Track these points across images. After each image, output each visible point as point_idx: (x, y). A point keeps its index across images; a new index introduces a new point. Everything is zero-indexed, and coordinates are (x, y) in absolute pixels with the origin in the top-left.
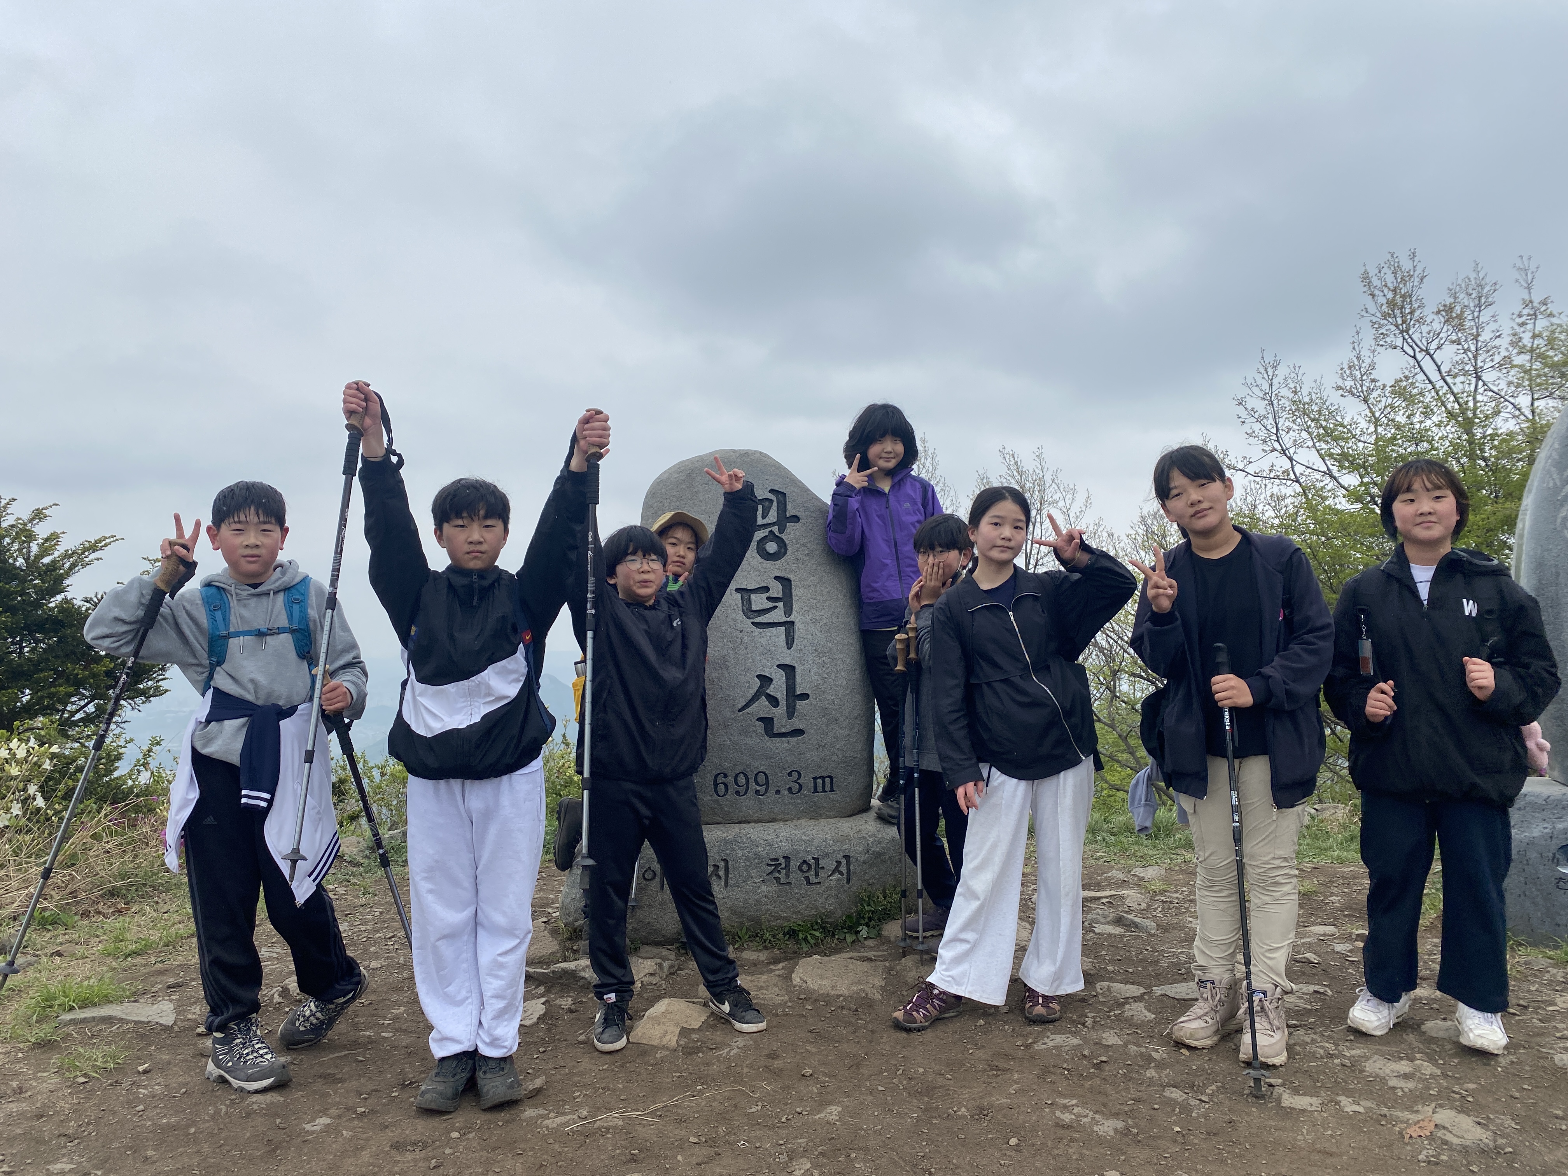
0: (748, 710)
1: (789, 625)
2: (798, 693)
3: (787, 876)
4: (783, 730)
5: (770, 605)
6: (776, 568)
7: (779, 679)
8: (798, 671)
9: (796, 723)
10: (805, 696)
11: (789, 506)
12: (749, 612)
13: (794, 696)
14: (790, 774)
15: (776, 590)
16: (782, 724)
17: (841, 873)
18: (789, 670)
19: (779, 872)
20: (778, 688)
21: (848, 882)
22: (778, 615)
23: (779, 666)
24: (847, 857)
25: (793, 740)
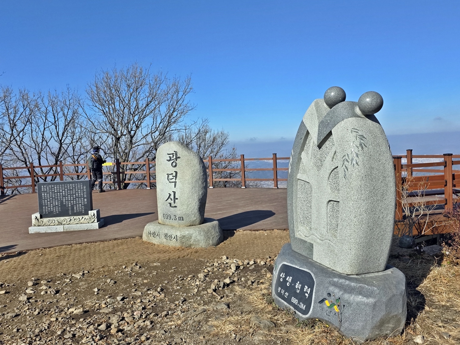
0: (167, 201)
1: (176, 182)
3: (167, 237)
4: (173, 206)
5: (173, 177)
6: (175, 169)
7: (173, 195)
8: (176, 193)
9: (175, 205)
10: (177, 199)
11: (178, 155)
12: (169, 179)
13: (175, 199)
14: (174, 216)
15: (174, 175)
16: (173, 205)
17: (175, 239)
20: (172, 197)
21: (177, 241)
22: (174, 180)
23: (173, 192)
24: (176, 236)
25: (175, 208)
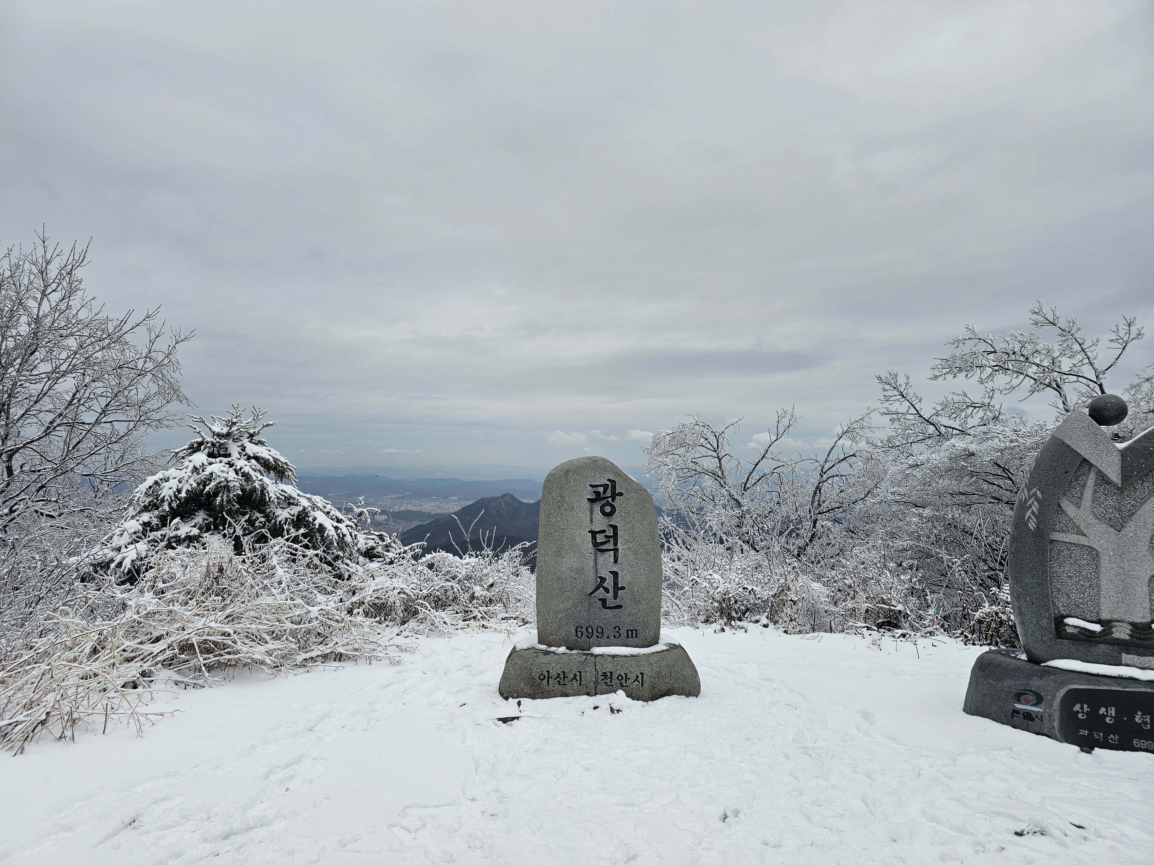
0: (593, 595)
1: (616, 550)
2: (619, 586)
3: (611, 682)
4: (611, 605)
5: (605, 540)
6: (611, 520)
7: (610, 579)
8: (620, 575)
9: (618, 602)
10: (623, 588)
11: (617, 487)
12: (595, 544)
13: (617, 588)
14: (615, 628)
15: (610, 533)
16: (611, 602)
17: (639, 682)
18: (615, 574)
19: (607, 680)
20: (609, 583)
21: (642, 687)
22: (610, 545)
23: (609, 572)
24: (642, 674)
25: (617, 610)
